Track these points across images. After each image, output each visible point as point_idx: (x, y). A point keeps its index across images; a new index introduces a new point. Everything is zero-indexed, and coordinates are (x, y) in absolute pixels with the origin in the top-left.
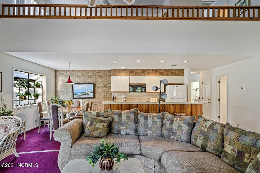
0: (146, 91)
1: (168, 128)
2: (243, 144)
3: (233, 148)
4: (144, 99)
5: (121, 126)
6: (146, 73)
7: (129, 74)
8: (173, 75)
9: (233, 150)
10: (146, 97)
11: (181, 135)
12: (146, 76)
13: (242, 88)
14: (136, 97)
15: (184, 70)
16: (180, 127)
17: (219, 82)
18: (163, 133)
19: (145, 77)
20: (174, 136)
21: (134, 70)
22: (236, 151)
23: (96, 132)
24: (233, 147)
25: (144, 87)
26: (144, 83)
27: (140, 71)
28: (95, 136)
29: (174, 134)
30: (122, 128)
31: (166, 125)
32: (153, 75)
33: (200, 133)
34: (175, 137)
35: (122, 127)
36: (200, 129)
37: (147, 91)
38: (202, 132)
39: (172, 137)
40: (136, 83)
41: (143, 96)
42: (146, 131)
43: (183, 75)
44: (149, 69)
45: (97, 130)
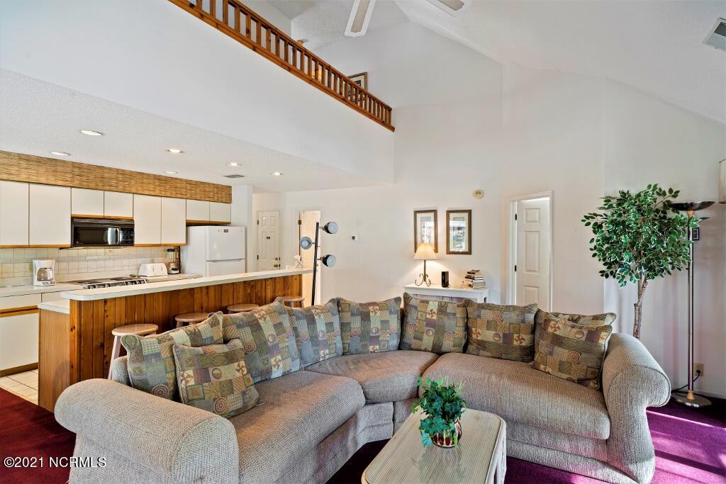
0: (133, 242)
1: (359, 332)
2: (510, 324)
3: (494, 332)
4: (116, 268)
5: (268, 355)
6: (133, 182)
7: (72, 181)
8: (208, 199)
9: (497, 335)
10: (125, 262)
11: (388, 339)
12: (134, 193)
13: (353, 238)
14: (90, 263)
15: (230, 187)
16: (385, 322)
17: (300, 222)
18: (347, 346)
19: (132, 195)
20: (374, 345)
21: (90, 168)
22: (501, 335)
23: (230, 398)
24: (496, 330)
25: (128, 230)
26: (129, 215)
27: (114, 175)
28: (233, 414)
29: (375, 340)
30: (272, 361)
31: (352, 326)
32: (157, 192)
33: (427, 325)
34: (377, 347)
35: (274, 359)
36: (423, 319)
37: (136, 242)
38: (430, 324)
39: (371, 348)
40: (99, 214)
41: (114, 259)
42: (317, 352)
43: (228, 200)
44: (142, 174)
45: (232, 392)
